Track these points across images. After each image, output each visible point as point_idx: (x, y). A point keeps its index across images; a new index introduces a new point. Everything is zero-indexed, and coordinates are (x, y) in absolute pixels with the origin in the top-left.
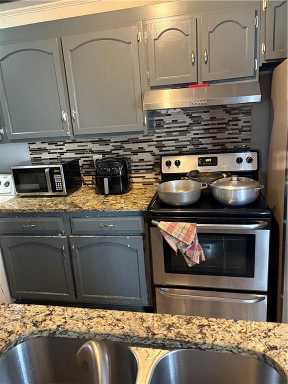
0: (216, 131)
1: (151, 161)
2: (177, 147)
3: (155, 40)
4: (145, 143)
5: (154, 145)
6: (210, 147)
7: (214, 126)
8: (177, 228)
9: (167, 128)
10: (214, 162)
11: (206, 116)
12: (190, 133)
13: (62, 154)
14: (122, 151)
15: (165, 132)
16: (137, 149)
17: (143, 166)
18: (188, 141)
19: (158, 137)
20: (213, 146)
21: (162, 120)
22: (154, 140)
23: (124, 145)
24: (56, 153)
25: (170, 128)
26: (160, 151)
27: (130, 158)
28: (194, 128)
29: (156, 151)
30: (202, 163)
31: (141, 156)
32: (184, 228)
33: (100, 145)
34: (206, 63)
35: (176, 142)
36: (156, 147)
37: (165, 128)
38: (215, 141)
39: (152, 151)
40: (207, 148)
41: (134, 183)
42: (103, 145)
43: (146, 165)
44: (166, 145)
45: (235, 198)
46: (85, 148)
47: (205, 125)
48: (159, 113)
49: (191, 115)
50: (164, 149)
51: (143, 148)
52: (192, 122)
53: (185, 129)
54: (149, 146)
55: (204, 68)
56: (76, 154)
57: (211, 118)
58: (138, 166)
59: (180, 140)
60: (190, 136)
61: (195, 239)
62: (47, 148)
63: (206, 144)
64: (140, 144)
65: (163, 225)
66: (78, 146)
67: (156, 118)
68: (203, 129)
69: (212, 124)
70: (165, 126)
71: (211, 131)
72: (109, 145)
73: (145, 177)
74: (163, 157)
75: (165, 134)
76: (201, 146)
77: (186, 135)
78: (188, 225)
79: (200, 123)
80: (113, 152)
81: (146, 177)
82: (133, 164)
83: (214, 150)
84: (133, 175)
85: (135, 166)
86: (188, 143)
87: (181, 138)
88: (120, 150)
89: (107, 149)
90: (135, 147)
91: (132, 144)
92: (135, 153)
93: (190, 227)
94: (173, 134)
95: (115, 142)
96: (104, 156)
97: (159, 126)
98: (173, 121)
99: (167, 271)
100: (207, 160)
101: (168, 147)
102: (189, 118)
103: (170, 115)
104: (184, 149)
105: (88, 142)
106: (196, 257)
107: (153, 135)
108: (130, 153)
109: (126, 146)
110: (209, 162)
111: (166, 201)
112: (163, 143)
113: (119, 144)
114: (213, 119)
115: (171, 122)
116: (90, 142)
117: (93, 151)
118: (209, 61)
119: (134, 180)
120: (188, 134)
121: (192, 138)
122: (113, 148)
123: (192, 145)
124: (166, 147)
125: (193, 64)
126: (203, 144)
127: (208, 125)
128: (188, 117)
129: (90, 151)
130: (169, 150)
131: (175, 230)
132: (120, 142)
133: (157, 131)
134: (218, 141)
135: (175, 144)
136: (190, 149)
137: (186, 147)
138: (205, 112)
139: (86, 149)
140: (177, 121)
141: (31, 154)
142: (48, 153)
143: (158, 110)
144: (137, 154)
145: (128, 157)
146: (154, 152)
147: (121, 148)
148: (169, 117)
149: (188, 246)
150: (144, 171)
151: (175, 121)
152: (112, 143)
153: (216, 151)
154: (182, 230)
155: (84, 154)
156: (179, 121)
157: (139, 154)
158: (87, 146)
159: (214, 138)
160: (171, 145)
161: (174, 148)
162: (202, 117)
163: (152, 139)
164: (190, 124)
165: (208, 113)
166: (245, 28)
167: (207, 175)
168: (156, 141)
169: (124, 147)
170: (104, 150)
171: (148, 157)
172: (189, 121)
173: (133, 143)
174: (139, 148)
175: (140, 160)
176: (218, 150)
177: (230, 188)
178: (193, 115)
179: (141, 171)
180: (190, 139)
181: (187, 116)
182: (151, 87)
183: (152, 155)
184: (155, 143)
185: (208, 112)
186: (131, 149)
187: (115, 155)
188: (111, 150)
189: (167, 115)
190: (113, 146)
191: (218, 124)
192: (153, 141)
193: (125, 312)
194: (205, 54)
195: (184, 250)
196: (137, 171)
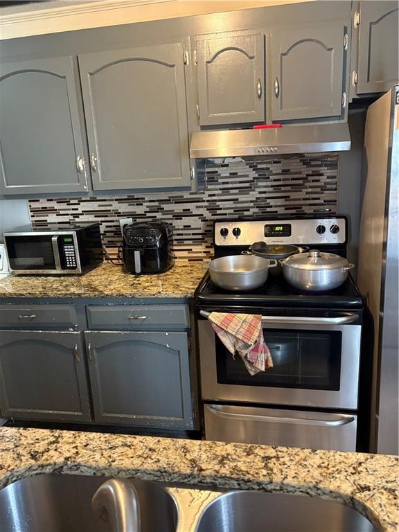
0: (289, 188)
1: (200, 229)
2: (237, 210)
3: (208, 62)
4: (193, 204)
5: (205, 207)
6: (281, 211)
7: (287, 183)
8: (235, 321)
9: (223, 183)
10: (287, 231)
11: (276, 169)
12: (254, 191)
13: (76, 216)
14: (160, 214)
15: (220, 189)
16: (182, 211)
17: (190, 234)
18: (251, 202)
19: (210, 195)
20: (286, 209)
21: (217, 172)
22: (204, 199)
23: (163, 206)
24: (68, 215)
25: (228, 183)
26: (213, 215)
27: (171, 224)
28: (259, 184)
29: (208, 215)
30: (270, 232)
31: (186, 221)
32: (244, 321)
33: (129, 205)
34: (277, 96)
35: (234, 203)
36: (208, 210)
37: (219, 184)
38: (287, 203)
39: (202, 215)
40: (277, 212)
41: (176, 258)
42: (134, 205)
43: (193, 234)
44: (221, 207)
45: (315, 282)
46: (108, 208)
47: (275, 180)
48: (213, 163)
49: (256, 166)
50: (218, 212)
51: (189, 210)
52: (257, 176)
53: (247, 185)
54: (197, 207)
55: (274, 103)
56: (96, 217)
57: (283, 171)
58: (182, 235)
59: (240, 200)
60: (254, 195)
61: (259, 336)
62: (55, 208)
63: (275, 206)
64: (185, 204)
65: (215, 317)
66: (99, 206)
67: (207, 170)
68: (272, 186)
69: (284, 180)
70: (220, 181)
71: (283, 188)
72: (142, 205)
73: (191, 250)
74: (216, 224)
75: (220, 192)
76: (268, 210)
77: (249, 194)
78: (250, 317)
79: (269, 178)
80: (148, 215)
81: (193, 250)
82: (175, 232)
83: (287, 214)
84: (175, 248)
85: (178, 235)
86: (252, 204)
87: (242, 198)
88: (158, 212)
89: (140, 210)
90: (179, 208)
91: (174, 205)
92: (178, 216)
93: (253, 320)
94: (231, 191)
95: (150, 201)
96: (135, 221)
97: (212, 180)
98: (230, 174)
99: (220, 381)
100: (277, 229)
101: (225, 209)
102: (254, 170)
103: (227, 166)
104: (246, 213)
105: (112, 200)
106: (261, 362)
107: (204, 193)
108: (171, 216)
109: (166, 207)
110: (279, 231)
111: (221, 284)
112: (218, 203)
113: (157, 204)
114: (285, 172)
115: (228, 175)
116: (116, 200)
117: (120, 213)
118: (281, 94)
119: (177, 254)
120: (250, 193)
121: (257, 198)
122: (148, 210)
123: (257, 207)
124: (221, 209)
125: (260, 97)
126: (271, 207)
127: (279, 180)
128: (251, 169)
129: (115, 213)
130: (226, 214)
131: (232, 324)
132: (157, 201)
133: (209, 187)
134: (292, 203)
135: (233, 206)
136: (254, 213)
137: (249, 210)
138: (275, 162)
139: (109, 211)
140: (236, 173)
141: (32, 216)
142: (57, 215)
143: (211, 158)
144: (181, 219)
145: (169, 222)
146: (204, 216)
147: (159, 209)
148: (225, 168)
149: (250, 346)
150: (191, 242)
151: (234, 175)
152: (147, 202)
153: (290, 216)
154: (242, 325)
155: (107, 216)
156: (239, 174)
157: (183, 218)
158: (111, 205)
159: (287, 198)
160: (228, 206)
161: (232, 211)
162: (271, 169)
163: (202, 198)
164: (254, 178)
165: (280, 164)
166: (330, 49)
167: (277, 249)
168: (208, 201)
169: (163, 209)
170: (135, 212)
171: (195, 223)
172: (253, 174)
173: (176, 203)
174: (184, 210)
175: (184, 226)
176: (291, 214)
177: (307, 267)
178: (259, 166)
179: (186, 242)
180: (255, 199)
181: (250, 167)
182: (201, 126)
183: (202, 221)
184: (206, 204)
185: (280, 162)
186: (173, 211)
187: (150, 220)
188: (145, 212)
189: (223, 166)
190: (147, 207)
191: (292, 179)
192: (204, 201)
193: (161, 439)
194: (276, 84)
195: (244, 352)
196: (181, 241)
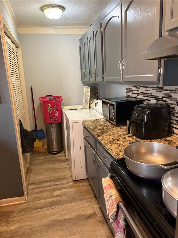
13: (138, 94)
14: (170, 99)
23: (171, 94)
24: (135, 93)
33: (157, 91)
41: (174, 133)
46: (148, 92)
56: (144, 96)
62: (132, 89)
66: (146, 90)
72: (162, 92)
80: (164, 99)
82: (176, 115)
88: (168, 98)
89: (161, 95)
95: (166, 90)
96: (158, 102)
105: (150, 87)
108: (175, 103)
109: (173, 95)
113: (168, 92)
116: (152, 87)
117: (152, 96)
119: (175, 131)
122: (164, 96)
129: (151, 96)
132: (170, 90)
139: (149, 94)
141: (126, 92)
145: (173, 106)
147: (169, 96)
152: (164, 90)
155: (147, 97)
169: (171, 96)
170: (158, 96)
186: (177, 99)
187: (165, 103)
190: (164, 94)
